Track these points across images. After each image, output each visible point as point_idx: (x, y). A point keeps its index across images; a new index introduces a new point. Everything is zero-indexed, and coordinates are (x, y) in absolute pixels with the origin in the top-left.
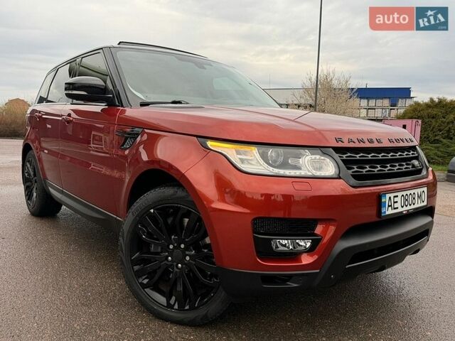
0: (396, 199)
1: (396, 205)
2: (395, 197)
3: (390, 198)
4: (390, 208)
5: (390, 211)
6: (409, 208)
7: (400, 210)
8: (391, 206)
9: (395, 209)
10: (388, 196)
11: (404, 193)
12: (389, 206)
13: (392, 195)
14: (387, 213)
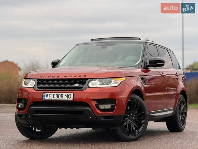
0: (50, 95)
1: (50, 97)
2: (49, 94)
3: (47, 94)
4: (47, 98)
5: (47, 99)
6: (58, 99)
7: (53, 99)
8: (48, 97)
9: (49, 98)
10: (46, 94)
11: (56, 94)
12: (46, 97)
13: (48, 94)
14: (46, 99)
